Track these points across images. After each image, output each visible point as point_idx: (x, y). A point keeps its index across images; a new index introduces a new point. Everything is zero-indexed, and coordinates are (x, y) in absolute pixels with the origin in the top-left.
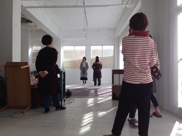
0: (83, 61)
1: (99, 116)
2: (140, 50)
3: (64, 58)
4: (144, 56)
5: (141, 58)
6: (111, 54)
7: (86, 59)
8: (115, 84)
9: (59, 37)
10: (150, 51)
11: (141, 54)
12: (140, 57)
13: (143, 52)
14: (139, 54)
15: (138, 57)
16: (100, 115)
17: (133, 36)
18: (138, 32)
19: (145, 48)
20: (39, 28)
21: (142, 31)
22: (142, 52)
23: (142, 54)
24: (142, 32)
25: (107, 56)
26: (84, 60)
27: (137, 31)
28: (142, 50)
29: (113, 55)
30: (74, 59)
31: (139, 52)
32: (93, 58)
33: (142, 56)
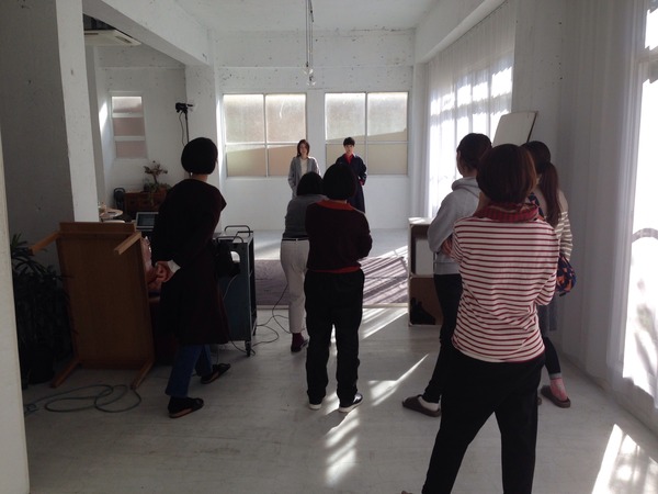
0: (299, 155)
1: (375, 400)
2: (507, 265)
3: (229, 139)
4: (517, 281)
5: (511, 287)
6: (397, 125)
7: (308, 147)
8: (420, 271)
9: (208, 63)
10: (539, 265)
11: (508, 276)
12: (505, 287)
13: (516, 270)
14: (504, 276)
15: (501, 286)
16: (378, 398)
17: (485, 219)
18: (501, 209)
19: (522, 259)
20: (137, 43)
21: (514, 207)
22: (513, 270)
23: (512, 276)
24: (513, 211)
25: (385, 131)
26: (303, 150)
27: (497, 208)
28: (513, 265)
29: (405, 126)
30: (266, 144)
31: (504, 270)
32: (333, 141)
33: (511, 281)
